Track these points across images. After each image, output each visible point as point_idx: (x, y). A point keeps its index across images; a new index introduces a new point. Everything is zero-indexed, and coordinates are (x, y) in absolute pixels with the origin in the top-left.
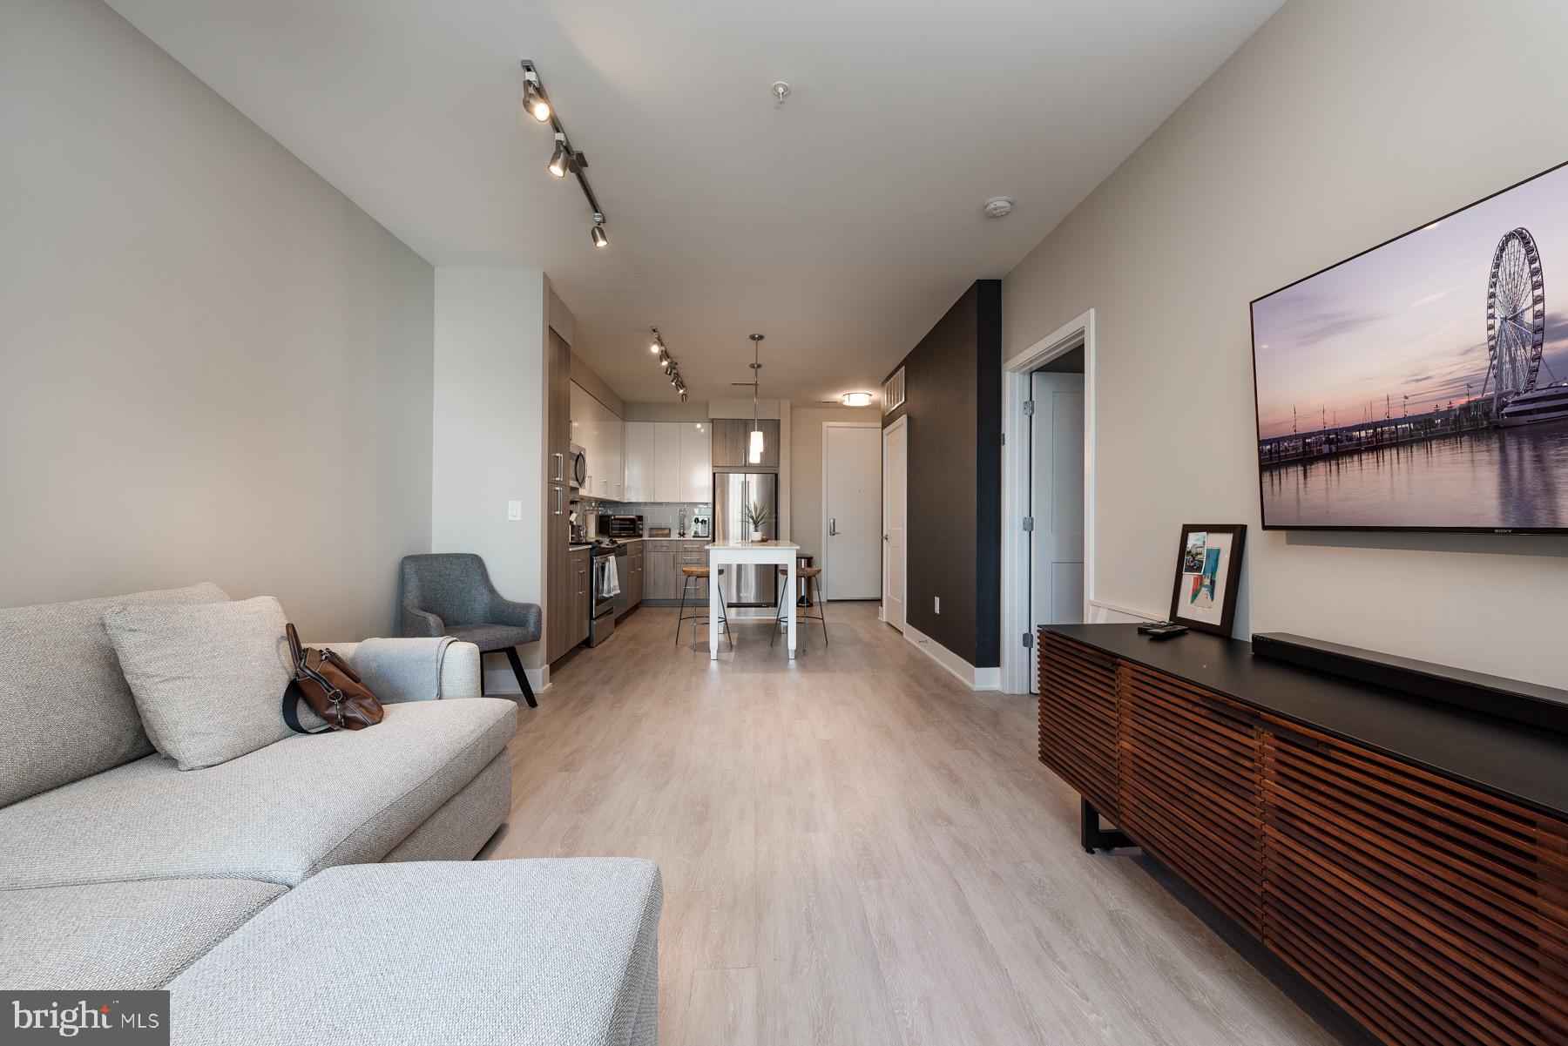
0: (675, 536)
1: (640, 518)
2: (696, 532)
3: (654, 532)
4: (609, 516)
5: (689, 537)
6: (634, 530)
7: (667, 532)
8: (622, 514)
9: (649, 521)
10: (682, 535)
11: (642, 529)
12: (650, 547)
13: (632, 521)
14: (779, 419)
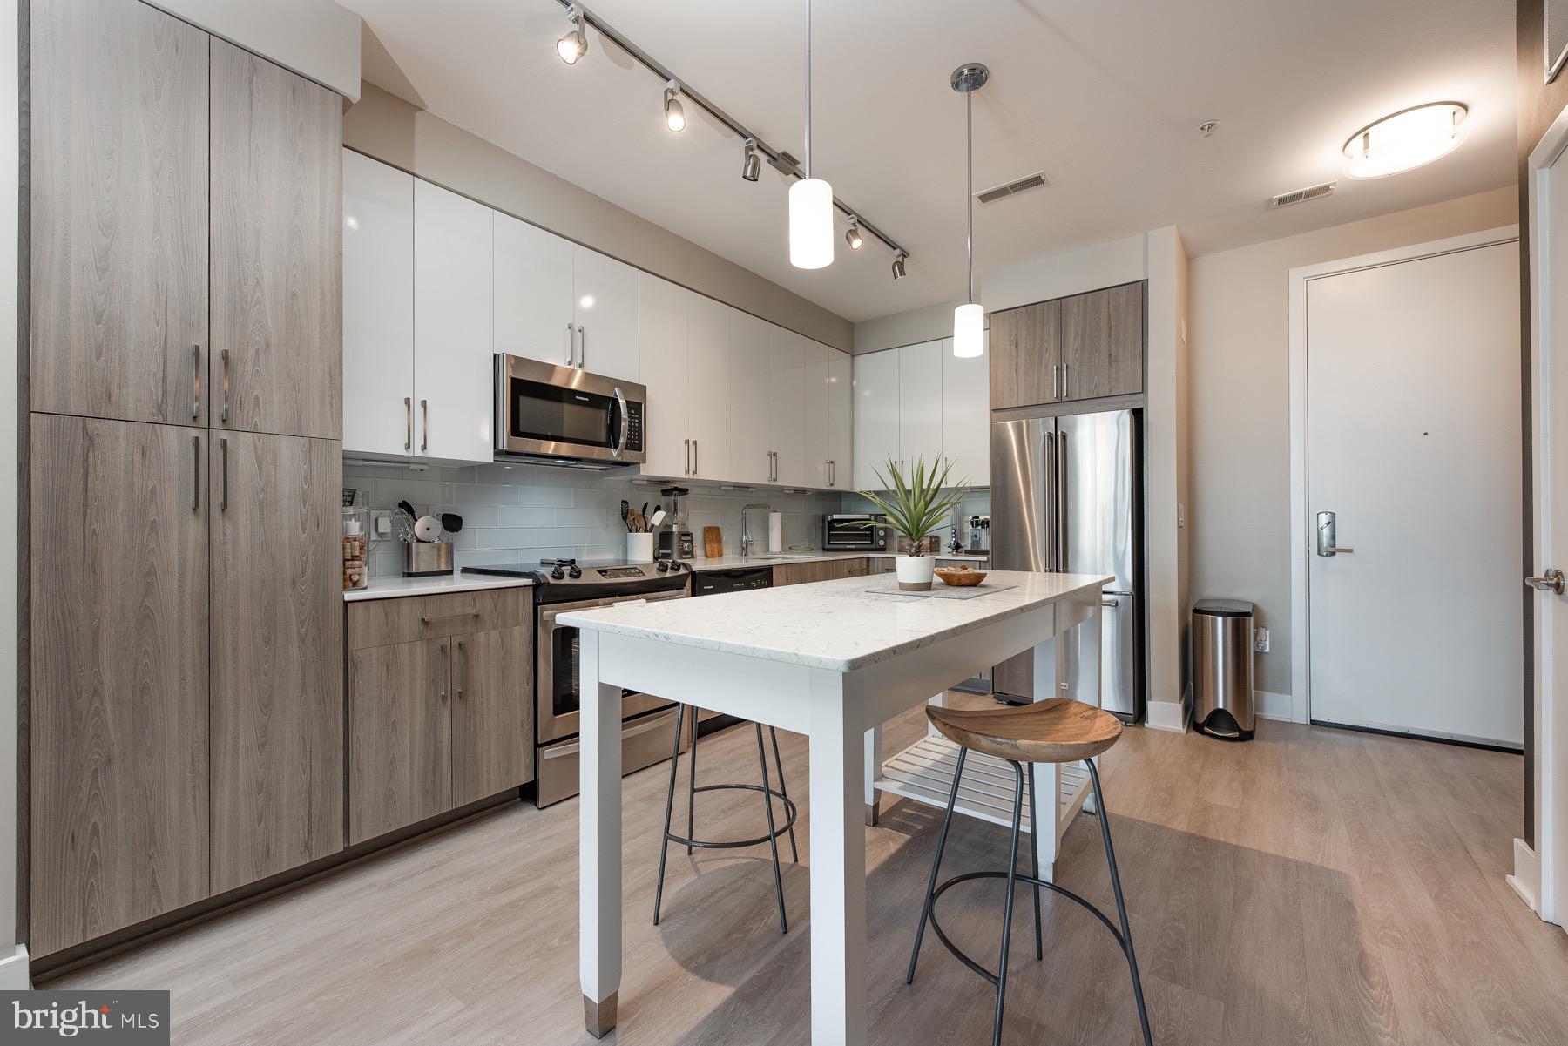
6: (871, 539)
10: (955, 548)
11: (884, 538)
14: (1145, 278)
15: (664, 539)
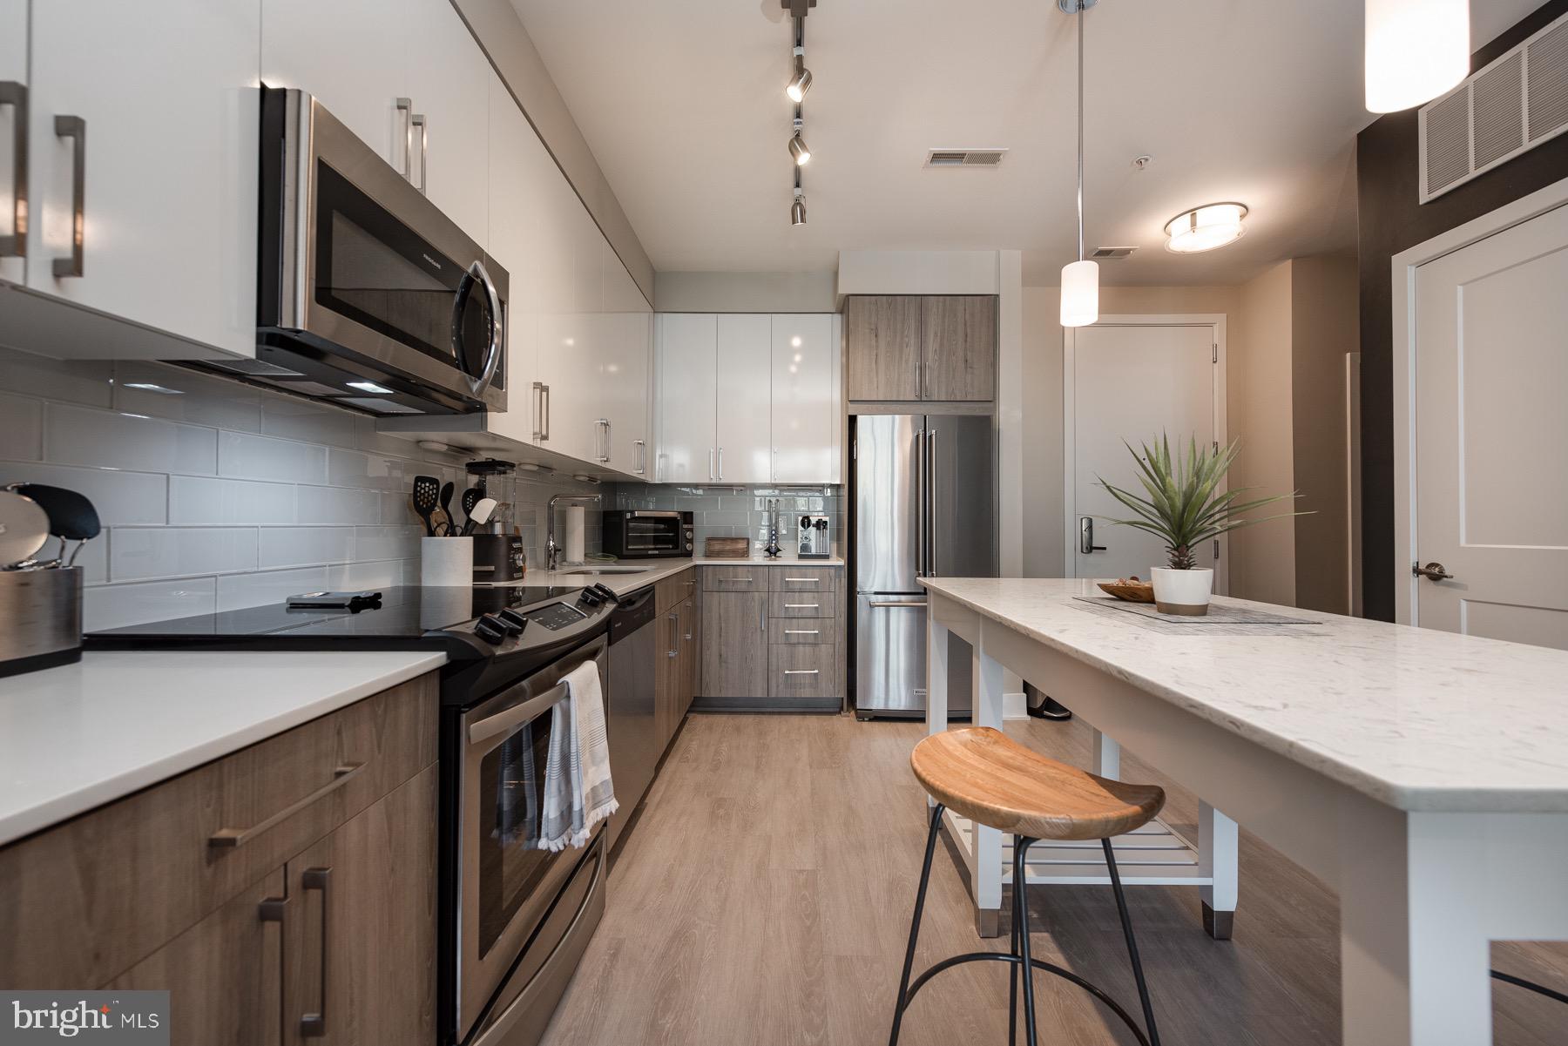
0: (758, 558)
1: (688, 517)
2: (805, 547)
3: (717, 547)
4: (621, 514)
5: (788, 557)
6: (675, 542)
7: (741, 545)
8: (651, 508)
9: (709, 521)
10: (772, 552)
11: (691, 541)
12: (709, 581)
13: (671, 523)
14: (997, 293)
15: (486, 546)
